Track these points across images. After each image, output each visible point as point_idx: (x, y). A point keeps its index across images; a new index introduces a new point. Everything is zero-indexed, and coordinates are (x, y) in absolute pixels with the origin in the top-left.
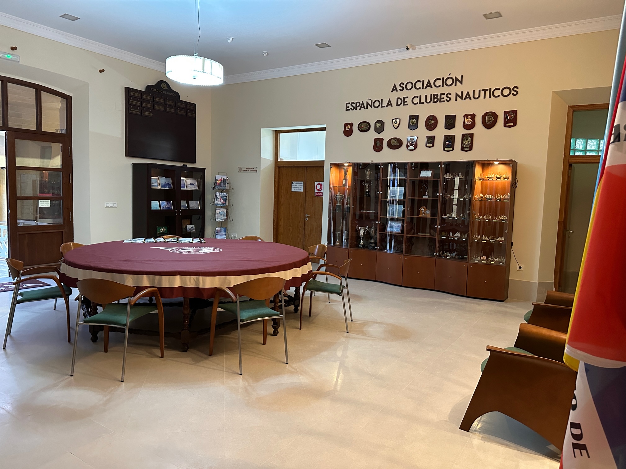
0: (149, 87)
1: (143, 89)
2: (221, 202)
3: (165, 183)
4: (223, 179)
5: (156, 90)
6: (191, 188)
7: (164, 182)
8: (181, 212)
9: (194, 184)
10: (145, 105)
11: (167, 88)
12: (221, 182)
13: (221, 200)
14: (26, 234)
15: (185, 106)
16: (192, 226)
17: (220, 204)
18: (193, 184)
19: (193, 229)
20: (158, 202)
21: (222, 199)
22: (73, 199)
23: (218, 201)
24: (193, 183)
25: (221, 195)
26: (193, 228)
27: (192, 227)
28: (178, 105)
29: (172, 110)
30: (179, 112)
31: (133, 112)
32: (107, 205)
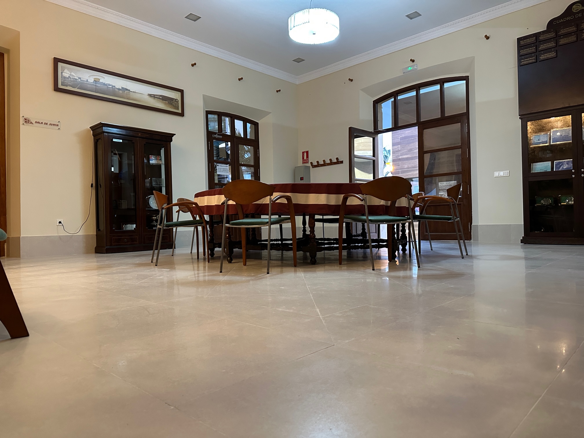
0: (551, 23)
1: (544, 28)
3: (561, 135)
5: (563, 21)
8: (582, 173)
10: (542, 47)
11: (583, 8)
14: (432, 205)
20: (550, 162)
22: (471, 173)
31: (525, 62)
32: (496, 174)
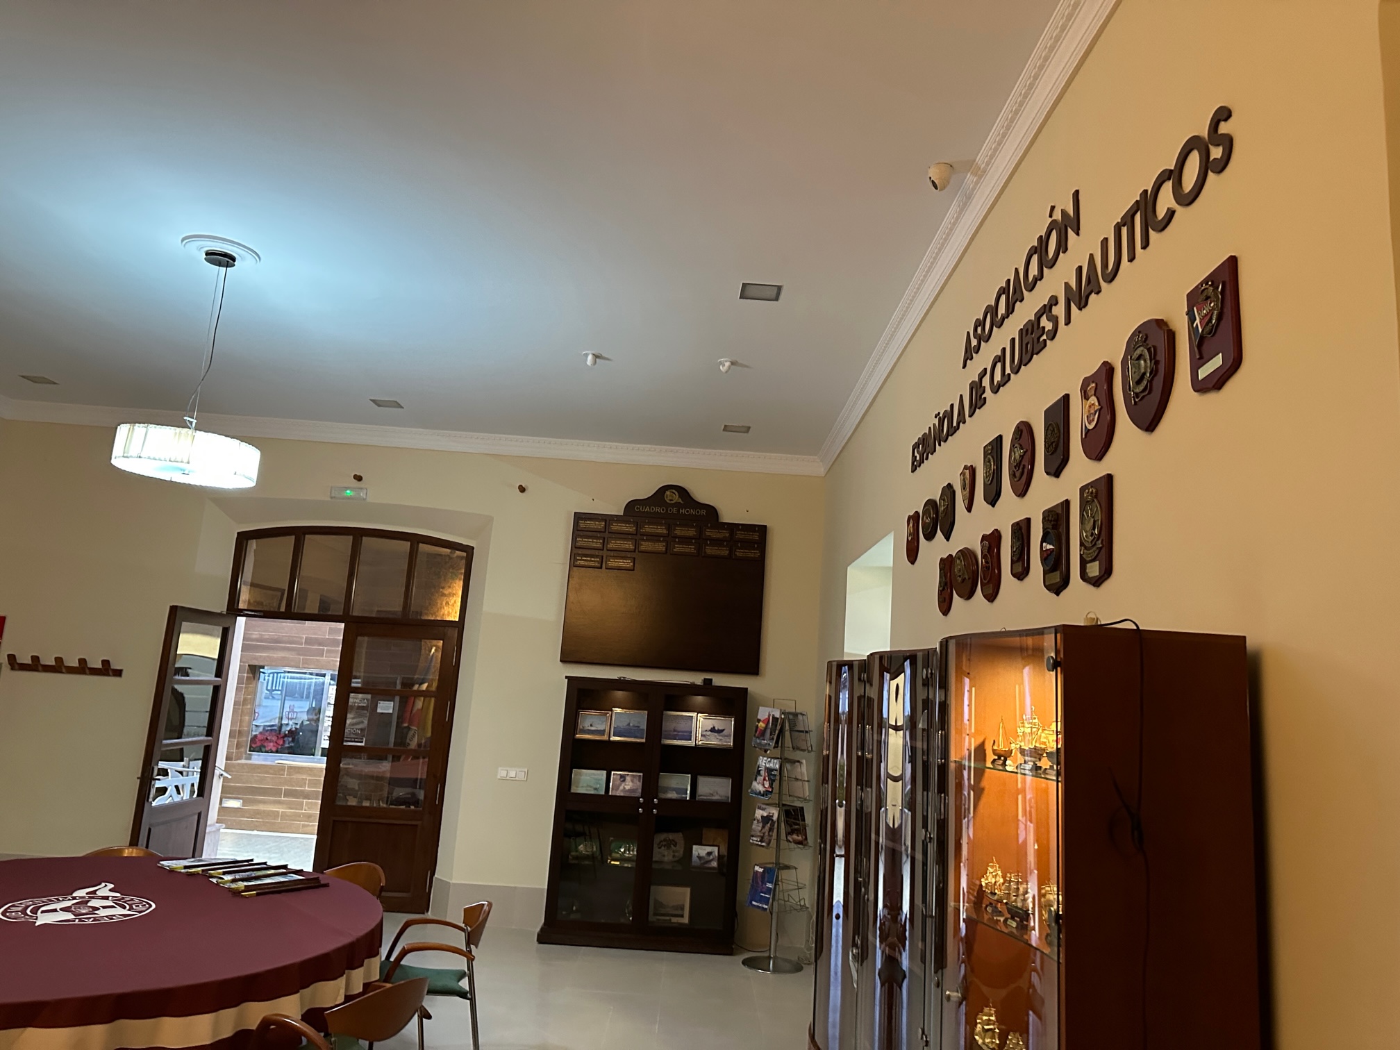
0: (631, 506)
1: (619, 511)
2: (763, 785)
3: (629, 724)
4: (771, 718)
5: (647, 509)
6: (714, 741)
7: (626, 724)
8: (655, 806)
9: (723, 731)
10: (613, 544)
11: (680, 501)
12: (766, 728)
13: (764, 779)
14: (352, 822)
15: (727, 535)
16: (709, 849)
17: (760, 792)
18: (720, 731)
19: (712, 860)
20: (604, 772)
21: (767, 779)
22: (448, 756)
23: (758, 784)
24: (720, 728)
25: (768, 766)
26: (711, 857)
27: (709, 854)
28: (708, 534)
29: (690, 549)
30: (710, 551)
31: (582, 563)
32: (502, 773)
